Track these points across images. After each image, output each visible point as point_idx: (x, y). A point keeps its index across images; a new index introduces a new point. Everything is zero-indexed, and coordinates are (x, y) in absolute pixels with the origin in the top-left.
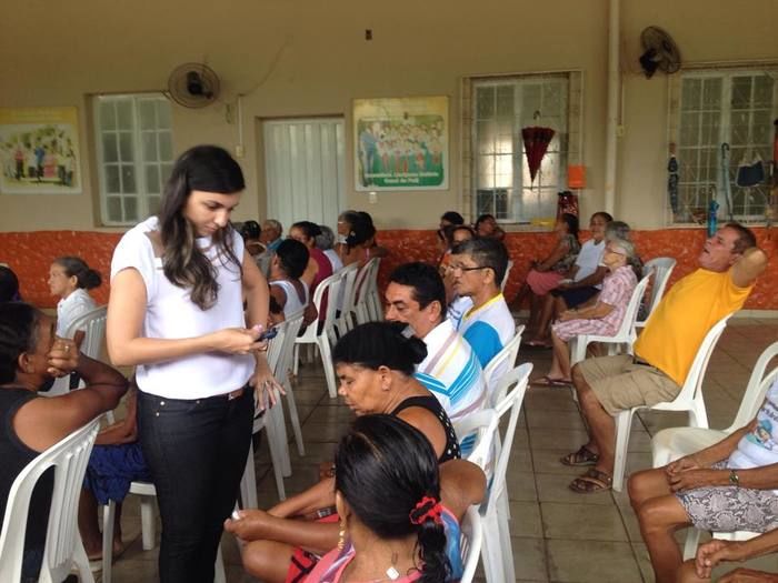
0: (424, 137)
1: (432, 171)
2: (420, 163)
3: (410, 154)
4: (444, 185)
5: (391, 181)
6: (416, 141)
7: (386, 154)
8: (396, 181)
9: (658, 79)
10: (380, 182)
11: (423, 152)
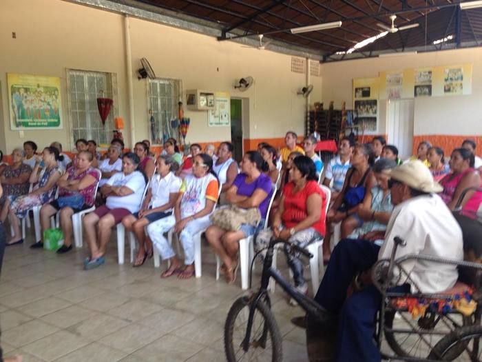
0: (49, 99)
1: (54, 118)
2: (48, 114)
3: (42, 108)
4: (61, 126)
5: (32, 124)
6: (45, 101)
7: (28, 108)
8: (35, 124)
9: (142, 81)
10: (26, 125)
11: (49, 107)
